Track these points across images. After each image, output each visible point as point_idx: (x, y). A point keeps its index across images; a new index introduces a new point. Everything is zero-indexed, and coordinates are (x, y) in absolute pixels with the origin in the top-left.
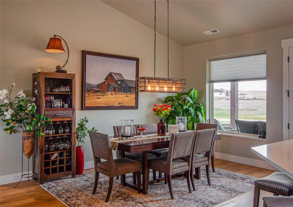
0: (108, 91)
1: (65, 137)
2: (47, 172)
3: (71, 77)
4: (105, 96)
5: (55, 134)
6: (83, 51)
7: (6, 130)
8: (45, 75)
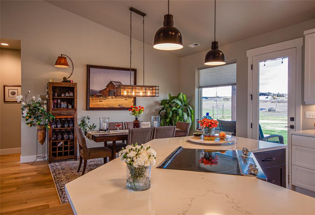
0: (109, 95)
1: (69, 130)
2: (54, 155)
3: (73, 86)
4: (107, 100)
5: (61, 128)
6: (88, 65)
7: (28, 124)
8: (52, 84)
